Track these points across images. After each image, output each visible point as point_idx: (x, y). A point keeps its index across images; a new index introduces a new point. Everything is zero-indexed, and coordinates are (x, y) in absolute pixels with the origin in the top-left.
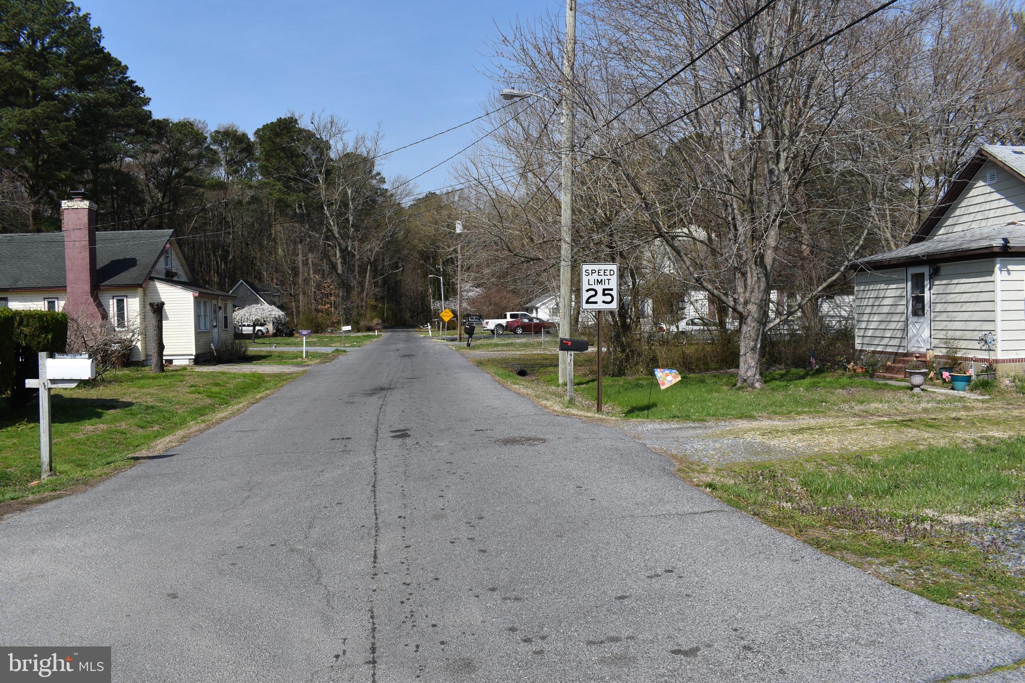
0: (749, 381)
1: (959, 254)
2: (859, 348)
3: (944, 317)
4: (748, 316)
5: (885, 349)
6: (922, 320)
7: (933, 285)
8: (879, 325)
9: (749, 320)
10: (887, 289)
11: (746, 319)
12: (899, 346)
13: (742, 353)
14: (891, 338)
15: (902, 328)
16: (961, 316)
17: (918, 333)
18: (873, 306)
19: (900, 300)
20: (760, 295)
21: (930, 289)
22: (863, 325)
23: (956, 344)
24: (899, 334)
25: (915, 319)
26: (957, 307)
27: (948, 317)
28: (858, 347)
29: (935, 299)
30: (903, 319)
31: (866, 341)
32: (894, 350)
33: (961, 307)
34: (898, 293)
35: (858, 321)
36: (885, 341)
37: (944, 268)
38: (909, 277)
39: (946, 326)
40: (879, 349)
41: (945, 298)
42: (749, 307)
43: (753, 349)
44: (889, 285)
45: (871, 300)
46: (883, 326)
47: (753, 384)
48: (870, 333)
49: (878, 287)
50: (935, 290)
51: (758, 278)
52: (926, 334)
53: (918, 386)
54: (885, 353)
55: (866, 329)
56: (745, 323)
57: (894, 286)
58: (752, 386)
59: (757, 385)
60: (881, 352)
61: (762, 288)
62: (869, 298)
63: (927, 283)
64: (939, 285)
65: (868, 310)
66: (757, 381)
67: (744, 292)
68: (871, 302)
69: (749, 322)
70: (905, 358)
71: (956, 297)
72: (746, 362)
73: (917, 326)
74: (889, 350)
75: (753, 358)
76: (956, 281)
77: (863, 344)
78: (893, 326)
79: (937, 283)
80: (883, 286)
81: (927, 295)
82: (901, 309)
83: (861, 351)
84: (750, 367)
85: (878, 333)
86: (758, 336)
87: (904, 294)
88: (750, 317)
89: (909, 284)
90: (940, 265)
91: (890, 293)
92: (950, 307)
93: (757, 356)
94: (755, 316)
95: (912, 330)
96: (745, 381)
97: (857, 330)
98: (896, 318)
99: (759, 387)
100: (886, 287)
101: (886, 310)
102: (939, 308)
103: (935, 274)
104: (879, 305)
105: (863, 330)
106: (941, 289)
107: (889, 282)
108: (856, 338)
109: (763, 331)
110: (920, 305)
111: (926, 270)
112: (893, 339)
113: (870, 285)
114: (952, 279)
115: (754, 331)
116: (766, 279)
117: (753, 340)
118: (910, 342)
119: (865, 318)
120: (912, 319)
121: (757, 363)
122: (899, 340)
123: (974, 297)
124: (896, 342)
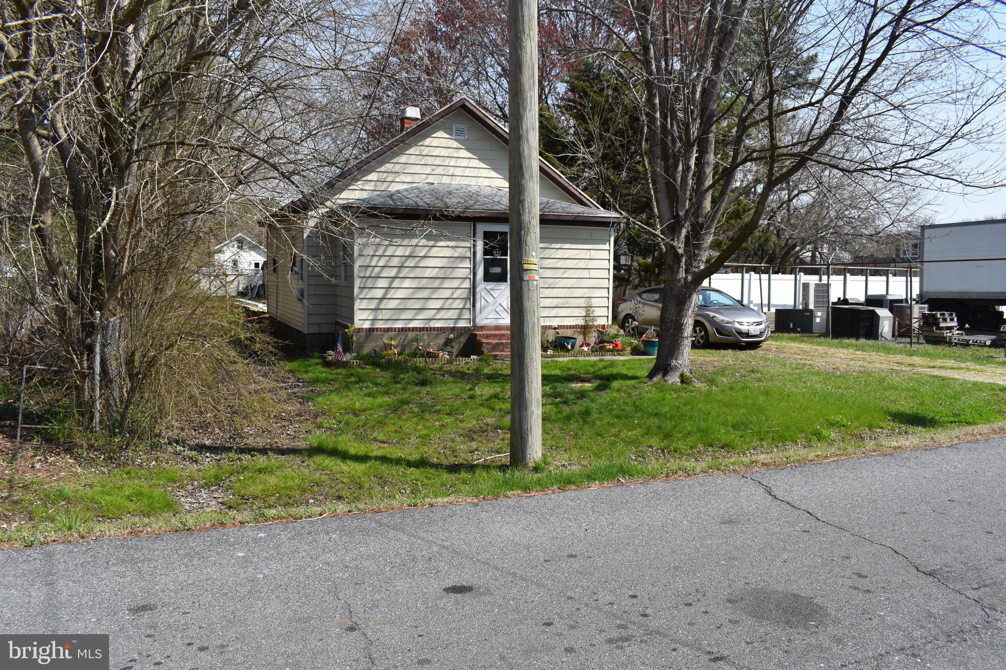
5: (428, 323)
6: (502, 286)
12: (458, 319)
14: (440, 309)
15: (464, 296)
17: (495, 302)
18: (400, 267)
19: (460, 262)
24: (456, 305)
25: (489, 285)
28: (361, 324)
30: (467, 284)
31: (383, 315)
32: (448, 324)
34: (458, 253)
36: (427, 314)
38: (479, 235)
40: (415, 325)
44: (437, 241)
45: (396, 259)
46: (424, 295)
48: (392, 304)
49: (414, 242)
54: (428, 329)
55: (383, 298)
60: (419, 329)
62: (391, 256)
71: (556, 263)
73: (494, 293)
77: (373, 320)
78: (444, 294)
80: (424, 242)
82: (461, 273)
83: (371, 330)
87: (469, 254)
89: (480, 243)
92: (548, 273)
95: (483, 299)
98: (453, 284)
100: (431, 243)
101: (429, 273)
104: (414, 267)
107: (435, 238)
112: (444, 311)
118: (480, 313)
119: (382, 283)
120: (482, 286)
122: (458, 311)
123: (582, 264)
124: (453, 314)
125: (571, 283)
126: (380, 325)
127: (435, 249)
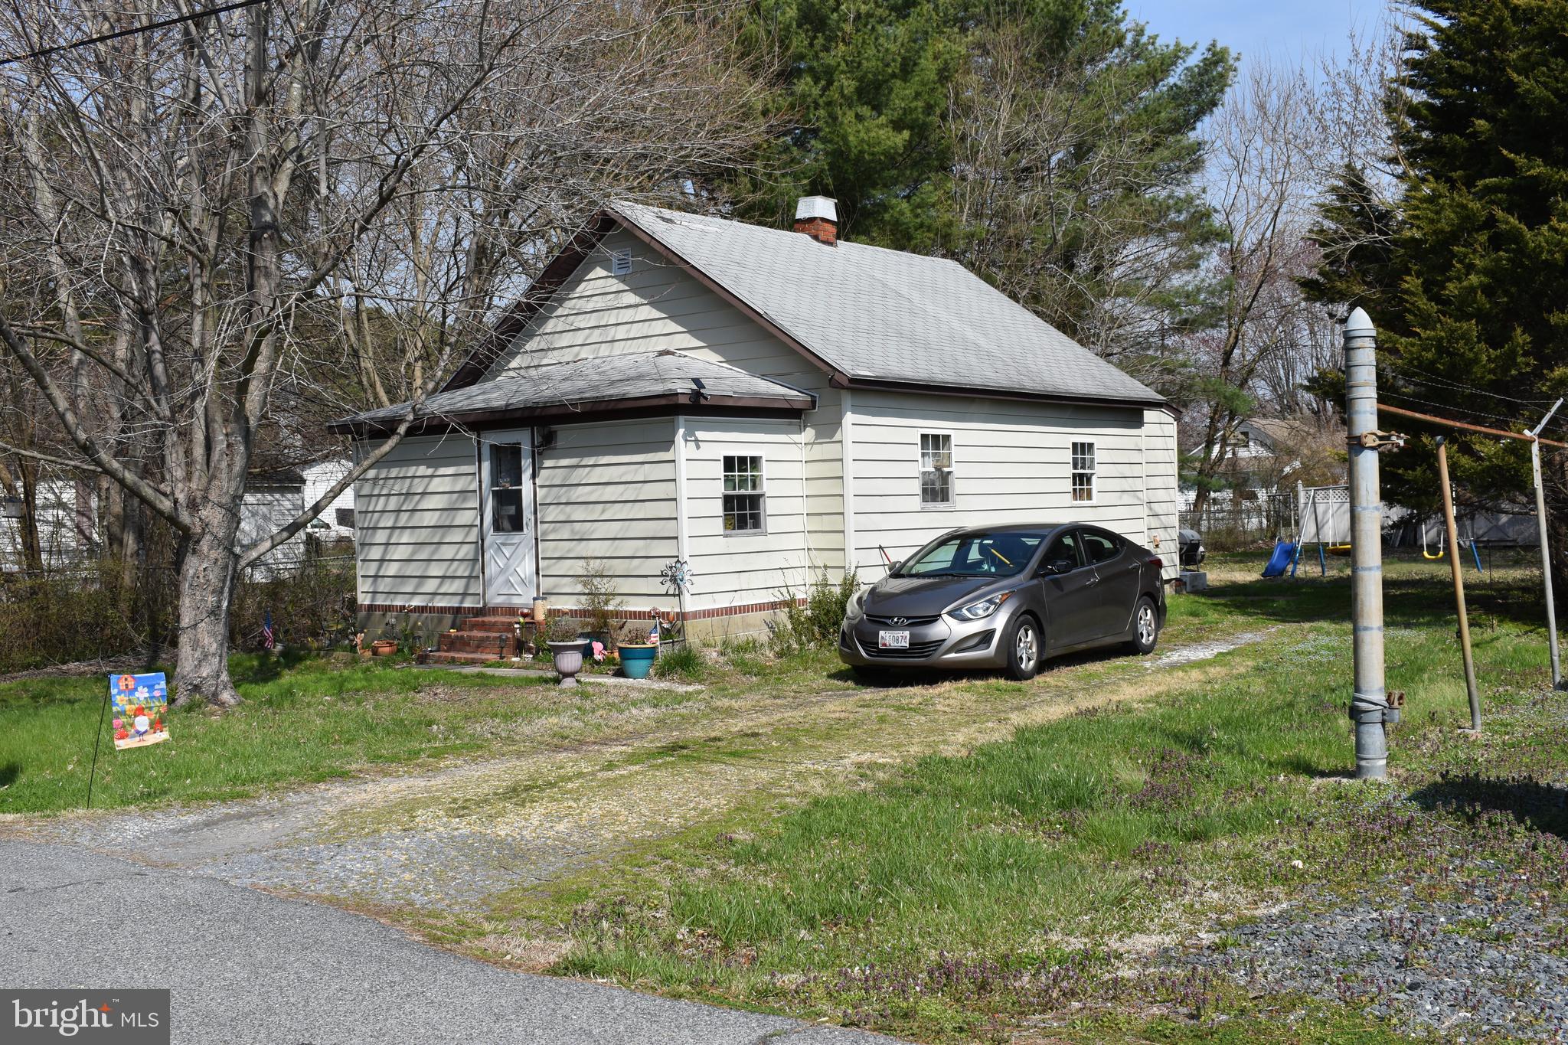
0: (208, 688)
1: (603, 407)
2: (367, 602)
3: (565, 532)
4: (203, 534)
5: (431, 600)
6: (516, 538)
7: (541, 468)
8: (414, 553)
9: (204, 545)
10: (432, 476)
11: (198, 542)
12: (465, 595)
13: (186, 621)
14: (443, 577)
15: (471, 556)
16: (603, 530)
17: (507, 566)
18: (399, 511)
19: (464, 500)
20: (233, 484)
21: (534, 476)
22: (376, 553)
23: (604, 586)
24: (463, 570)
25: (500, 538)
26: (595, 512)
27: (572, 531)
28: (364, 600)
29: (546, 497)
30: (473, 536)
31: (383, 585)
32: (454, 603)
33: (603, 511)
34: (461, 484)
35: (363, 545)
36: (430, 586)
37: (565, 434)
38: (486, 452)
39: (569, 551)
40: (416, 602)
41: (564, 495)
42: (204, 513)
43: (214, 613)
44: (437, 467)
45: (393, 499)
46: (424, 554)
47: (215, 694)
48: (392, 569)
49: (412, 471)
50: (543, 476)
51: (229, 445)
52: (527, 567)
53: (571, 675)
54: (432, 609)
55: (382, 561)
56: (194, 552)
57: (451, 470)
58: (214, 698)
59: (226, 696)
60: (422, 609)
61: (237, 469)
62: (389, 495)
63: (526, 463)
64: (553, 469)
65: (388, 521)
66: (225, 687)
67: (188, 477)
68: (393, 502)
69: (205, 549)
70: (480, 619)
71: (591, 493)
72: (196, 644)
73: (507, 551)
74: (440, 603)
75: (213, 634)
76: (591, 461)
77: (375, 593)
78: (447, 552)
79: (548, 463)
80: (422, 470)
81: (526, 487)
82: (466, 517)
83: (371, 608)
84: (205, 656)
85: (412, 569)
86: (224, 582)
87: (475, 486)
88: (208, 537)
89: (486, 466)
90: (554, 427)
91: (436, 485)
92: (579, 513)
93: (221, 629)
94: (221, 535)
95: (494, 563)
96: (197, 688)
97: (359, 563)
98: (457, 536)
99: (232, 702)
100: (430, 471)
101: (430, 519)
102: (552, 514)
103: (545, 446)
104: (414, 511)
105: (375, 565)
106: (558, 477)
107: (435, 462)
108: (359, 580)
109: (235, 569)
110: (512, 510)
111: (523, 439)
112: (448, 581)
113: (389, 467)
114: (582, 456)
115: (217, 570)
116: (247, 448)
117: (213, 592)
118: (491, 584)
119: (381, 537)
120: (491, 537)
121: (221, 645)
122: (464, 581)
123: (630, 493)
124: (457, 586)
125: (613, 530)
126: (380, 601)
127: (436, 480)
